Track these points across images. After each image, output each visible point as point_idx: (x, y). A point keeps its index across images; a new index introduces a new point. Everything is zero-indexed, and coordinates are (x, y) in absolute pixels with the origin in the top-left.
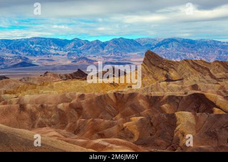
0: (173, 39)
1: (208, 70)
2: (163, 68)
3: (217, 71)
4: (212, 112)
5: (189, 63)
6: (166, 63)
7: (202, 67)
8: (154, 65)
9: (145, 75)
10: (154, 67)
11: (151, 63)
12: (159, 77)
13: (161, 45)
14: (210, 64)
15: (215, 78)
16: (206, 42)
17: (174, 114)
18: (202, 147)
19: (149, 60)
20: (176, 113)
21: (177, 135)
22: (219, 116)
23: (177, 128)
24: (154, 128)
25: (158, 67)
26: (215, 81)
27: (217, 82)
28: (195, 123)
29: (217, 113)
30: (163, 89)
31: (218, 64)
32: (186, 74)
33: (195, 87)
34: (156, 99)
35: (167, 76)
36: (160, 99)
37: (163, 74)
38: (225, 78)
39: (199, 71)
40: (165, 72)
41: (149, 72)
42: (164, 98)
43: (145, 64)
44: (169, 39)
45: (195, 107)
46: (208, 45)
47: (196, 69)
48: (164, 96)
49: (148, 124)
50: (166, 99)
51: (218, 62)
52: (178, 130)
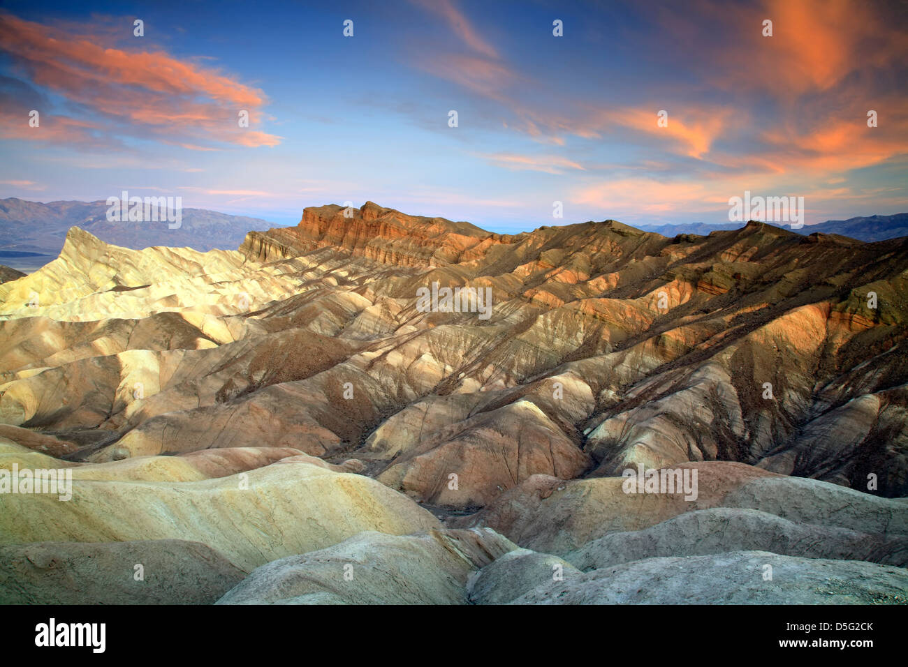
1: (201, 269)
2: (107, 265)
4: (194, 346)
8: (88, 258)
9: (69, 279)
10: (87, 262)
12: (100, 282)
14: (202, 255)
15: (211, 282)
17: (115, 356)
20: (120, 354)
21: (122, 398)
22: (206, 352)
23: (122, 384)
25: (98, 261)
26: (212, 288)
27: (215, 289)
28: (157, 371)
29: (203, 348)
30: (106, 307)
32: (157, 275)
33: (171, 299)
34: (82, 327)
35: (116, 280)
36: (90, 328)
37: (108, 276)
38: (229, 282)
39: (181, 270)
40: (112, 272)
41: (76, 273)
42: (100, 325)
45: (163, 339)
47: (175, 266)
48: (98, 321)
50: (104, 328)
52: (123, 388)
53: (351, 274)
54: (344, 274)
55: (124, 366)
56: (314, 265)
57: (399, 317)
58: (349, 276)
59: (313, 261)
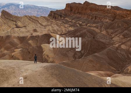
0: (12, 4)
1: (38, 22)
2: (13, 21)
3: (42, 21)
5: (28, 18)
6: (15, 17)
7: (35, 20)
8: (7, 19)
9: (3, 24)
10: (7, 20)
11: (6, 18)
12: (11, 25)
13: (5, 7)
14: (38, 18)
15: (43, 26)
16: (30, 6)
18: (64, 61)
19: (4, 16)
20: (41, 45)
21: (45, 57)
24: (31, 55)
25: (10, 20)
31: (42, 18)
32: (27, 23)
33: (35, 30)
35: (16, 25)
36: (26, 38)
37: (14, 24)
38: (48, 25)
39: (33, 22)
40: (15, 23)
41: (5, 23)
42: (28, 37)
43: (2, 18)
44: (10, 4)
46: (31, 8)
47: (31, 21)
49: (27, 52)
50: (30, 38)
51: (42, 17)
52: (44, 54)
53: (83, 23)
54: (81, 23)
55: (43, 48)
56: (71, 20)
57: (112, 35)
58: (82, 23)
59: (70, 19)
